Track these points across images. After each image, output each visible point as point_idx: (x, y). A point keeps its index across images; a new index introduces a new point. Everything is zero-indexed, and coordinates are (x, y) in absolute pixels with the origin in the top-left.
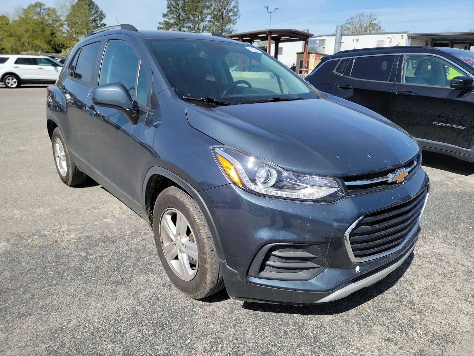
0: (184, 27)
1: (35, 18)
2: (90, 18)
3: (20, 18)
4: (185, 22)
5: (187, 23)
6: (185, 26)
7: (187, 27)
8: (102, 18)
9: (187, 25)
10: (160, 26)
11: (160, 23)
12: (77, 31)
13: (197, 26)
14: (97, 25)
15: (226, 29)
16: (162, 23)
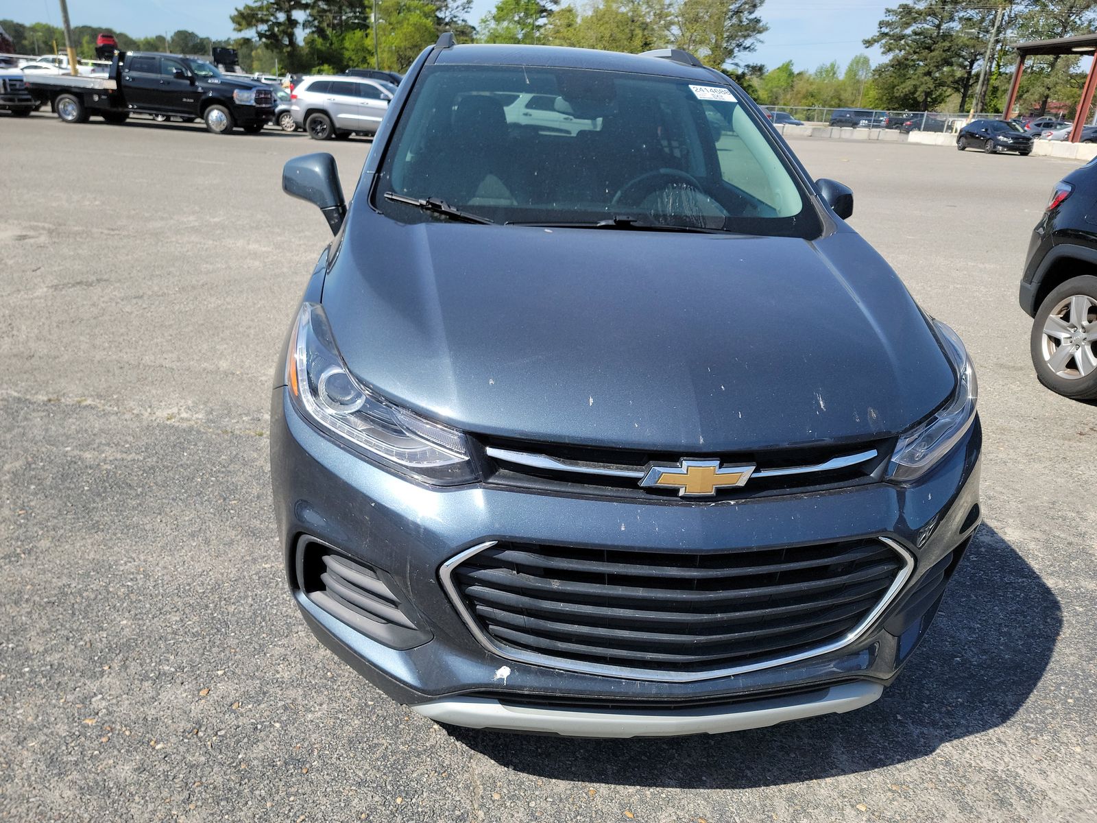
0: (952, 19)
1: (623, 10)
2: (731, 7)
3: (596, 10)
4: (959, 7)
5: (965, 9)
6: (956, 18)
7: (960, 19)
8: (755, 6)
9: (961, 14)
10: (887, 19)
11: (888, 11)
12: (693, 38)
13: (991, 17)
14: (741, 22)
15: (1079, 22)
16: (893, 11)
